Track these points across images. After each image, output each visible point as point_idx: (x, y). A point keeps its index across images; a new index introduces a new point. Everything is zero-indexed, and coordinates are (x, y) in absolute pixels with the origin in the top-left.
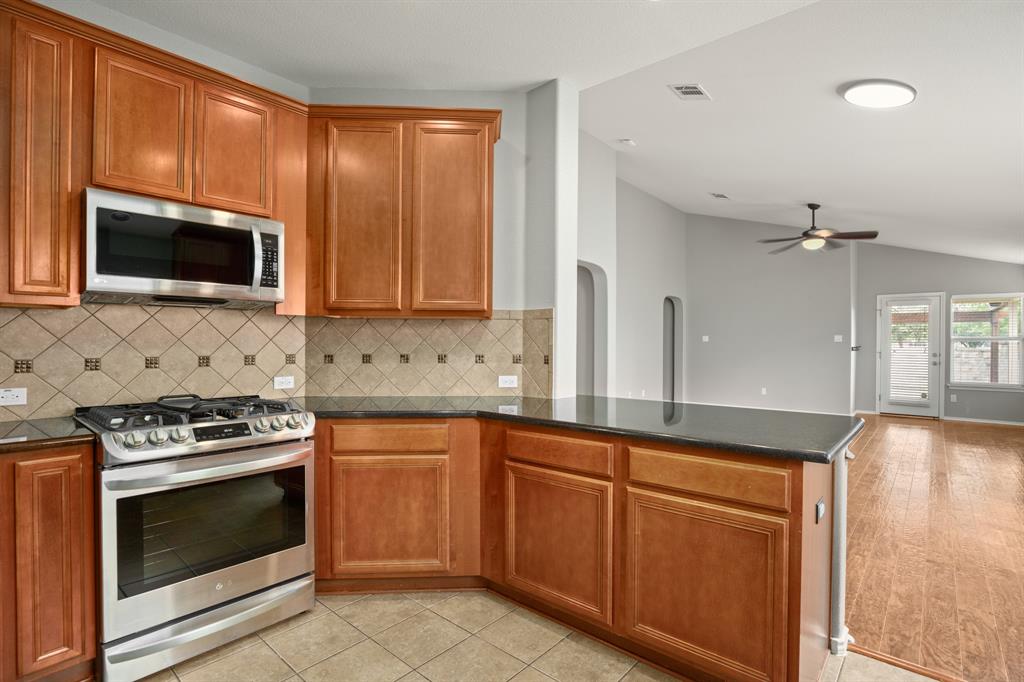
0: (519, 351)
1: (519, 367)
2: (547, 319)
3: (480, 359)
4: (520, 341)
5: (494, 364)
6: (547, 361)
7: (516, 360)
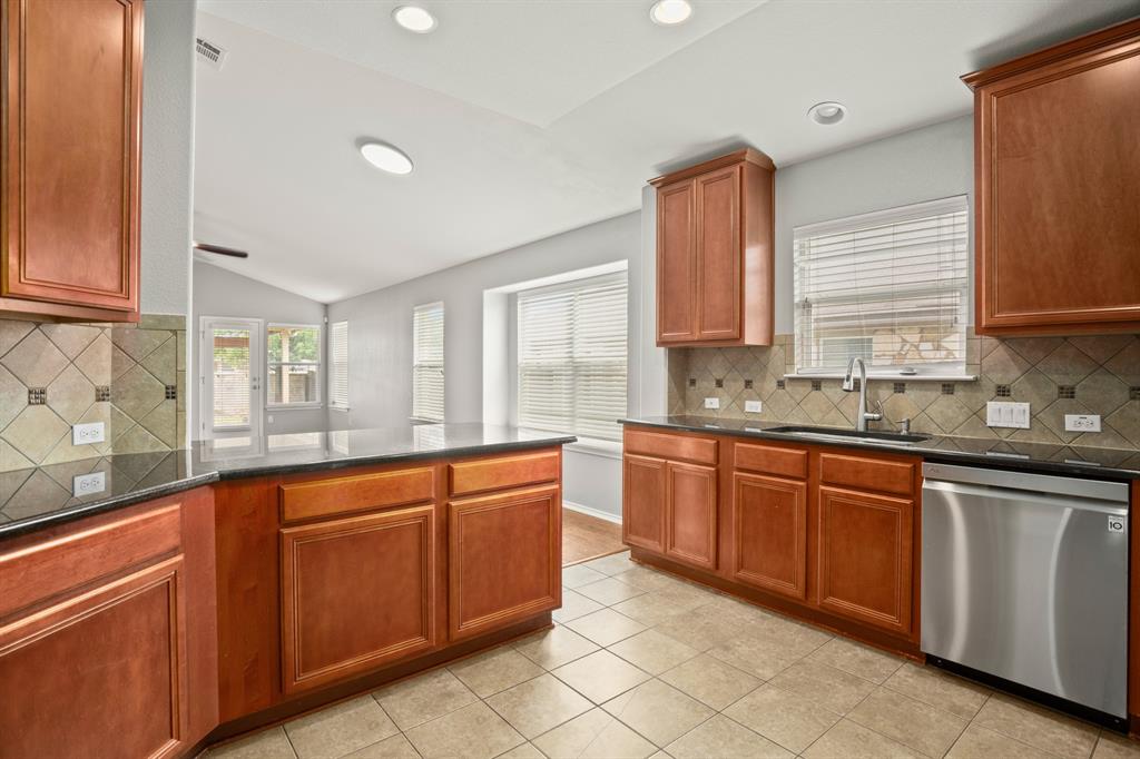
0: (105, 380)
1: (106, 406)
2: (175, 332)
3: (38, 396)
4: (107, 364)
5: (66, 405)
6: (172, 393)
7: (102, 396)
